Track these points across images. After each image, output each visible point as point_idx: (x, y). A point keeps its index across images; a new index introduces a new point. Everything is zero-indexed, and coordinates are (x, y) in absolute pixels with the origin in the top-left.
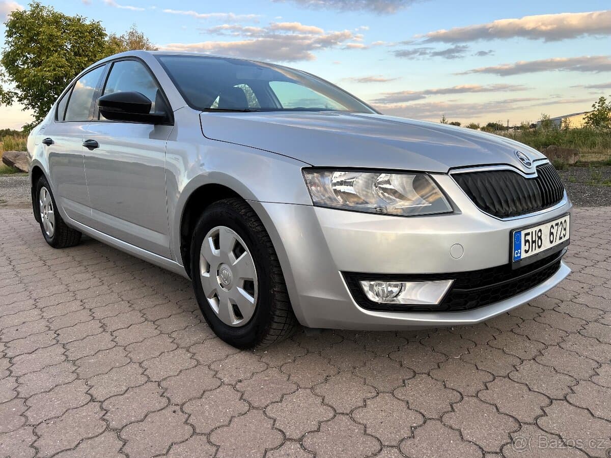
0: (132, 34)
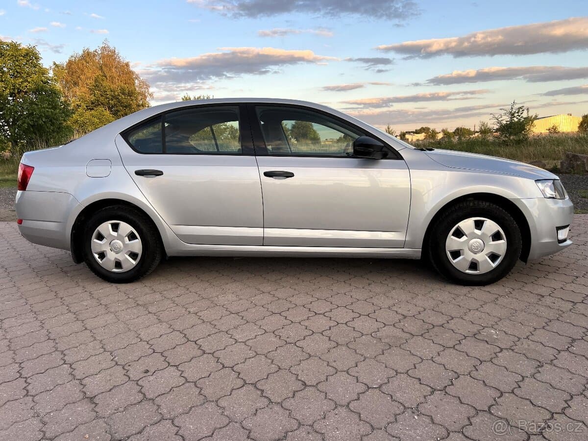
0: (104, 48)
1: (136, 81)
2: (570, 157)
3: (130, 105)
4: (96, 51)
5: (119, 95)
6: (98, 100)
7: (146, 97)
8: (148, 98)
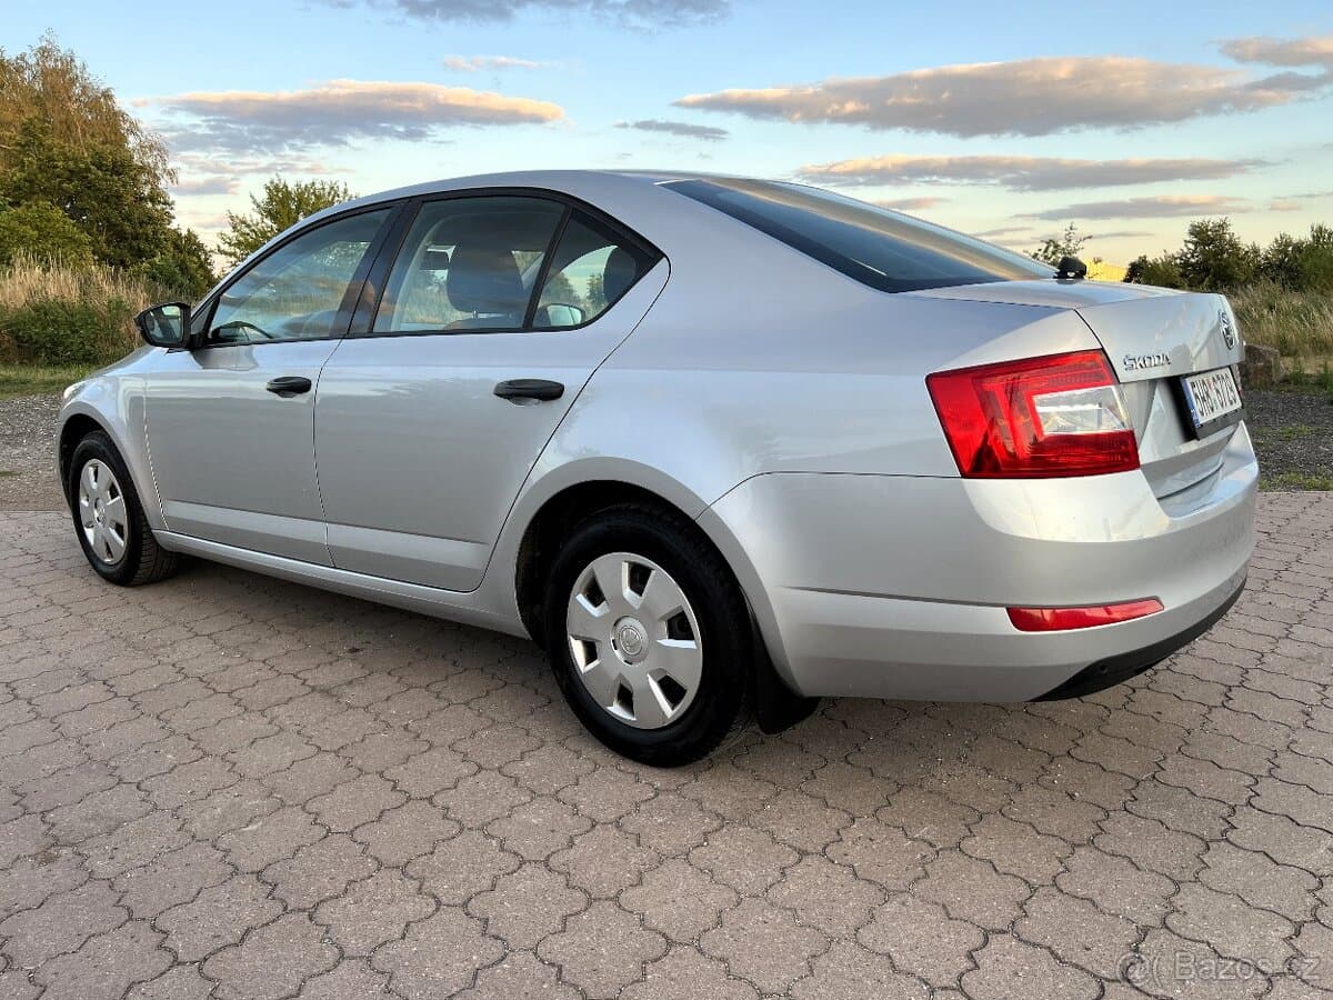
0: (44, 53)
1: (131, 138)
3: (119, 197)
4: (22, 59)
5: (88, 170)
6: (31, 182)
7: (159, 179)
8: (162, 181)
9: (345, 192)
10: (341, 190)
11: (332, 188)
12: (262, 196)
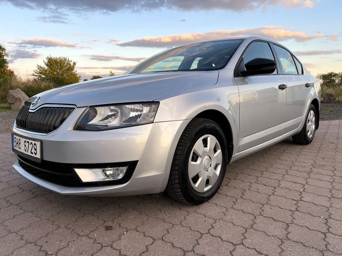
2: (329, 95)
9: (68, 60)
10: (67, 59)
11: (65, 59)
12: (46, 61)
